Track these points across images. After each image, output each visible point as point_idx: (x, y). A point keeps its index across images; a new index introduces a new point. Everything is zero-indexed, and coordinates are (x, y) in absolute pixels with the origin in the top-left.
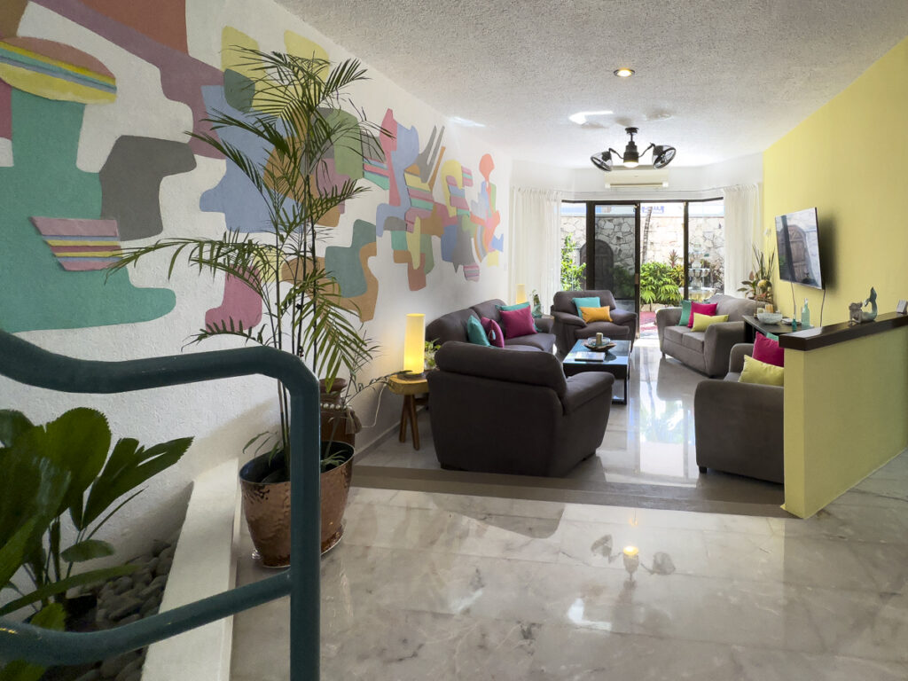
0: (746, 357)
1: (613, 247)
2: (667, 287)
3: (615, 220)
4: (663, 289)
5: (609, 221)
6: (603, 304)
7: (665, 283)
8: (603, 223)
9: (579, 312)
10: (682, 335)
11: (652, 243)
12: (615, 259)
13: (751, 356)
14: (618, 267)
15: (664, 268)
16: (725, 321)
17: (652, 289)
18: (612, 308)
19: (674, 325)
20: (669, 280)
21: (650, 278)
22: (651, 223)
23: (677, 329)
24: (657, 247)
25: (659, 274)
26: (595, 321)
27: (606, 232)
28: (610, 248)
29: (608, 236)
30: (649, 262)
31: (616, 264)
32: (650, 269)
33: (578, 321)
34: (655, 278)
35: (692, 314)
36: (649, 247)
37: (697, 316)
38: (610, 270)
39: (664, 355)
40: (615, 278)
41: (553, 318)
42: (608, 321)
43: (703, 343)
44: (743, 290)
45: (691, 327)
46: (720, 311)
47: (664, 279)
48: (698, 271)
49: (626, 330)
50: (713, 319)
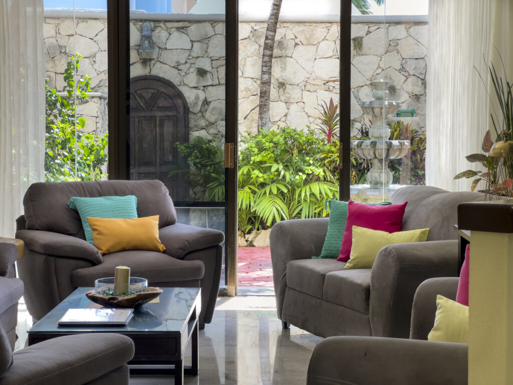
0: (441, 300)
1: (190, 95)
2: (316, 188)
3: (193, 27)
4: (305, 192)
5: (179, 29)
6: (142, 212)
7: (311, 179)
8: (164, 34)
9: (87, 229)
10: (323, 276)
11: (282, 85)
12: (192, 123)
13: (453, 298)
14: (200, 140)
15: (310, 143)
16: (420, 239)
17: (282, 193)
18: (165, 223)
19: (309, 257)
20: (319, 172)
21: (275, 167)
22: (278, 37)
23: (315, 265)
24: (294, 93)
25: (296, 158)
26: (124, 250)
27: (171, 58)
28: (180, 95)
29: (177, 67)
30: (274, 128)
31: (195, 134)
32: (276, 144)
33: (83, 250)
34: (286, 167)
35: (349, 230)
36: (273, 92)
37: (359, 232)
38: (181, 148)
39: (286, 327)
40: (193, 168)
41: (21, 242)
42: (157, 250)
43: (367, 291)
44: (469, 174)
45: (346, 259)
46: (412, 221)
47: (309, 170)
48: (382, 147)
49: (198, 269)
50: (394, 237)
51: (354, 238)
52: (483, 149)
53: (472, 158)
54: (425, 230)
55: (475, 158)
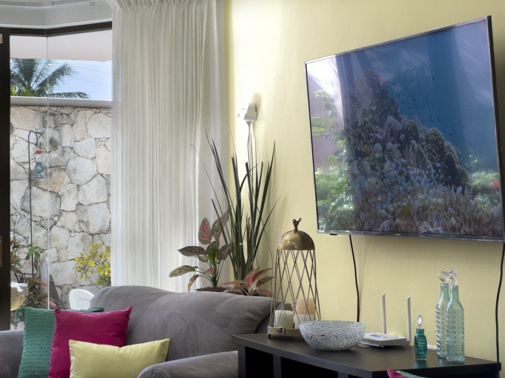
37: (78, 347)
44: (186, 270)
50: (128, 352)
51: (74, 356)
52: (200, 240)
53: (188, 251)
54: (165, 342)
55: (191, 251)
